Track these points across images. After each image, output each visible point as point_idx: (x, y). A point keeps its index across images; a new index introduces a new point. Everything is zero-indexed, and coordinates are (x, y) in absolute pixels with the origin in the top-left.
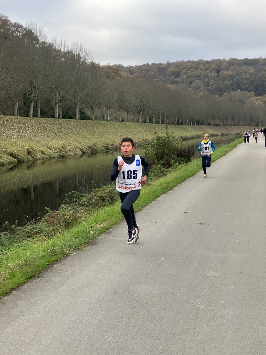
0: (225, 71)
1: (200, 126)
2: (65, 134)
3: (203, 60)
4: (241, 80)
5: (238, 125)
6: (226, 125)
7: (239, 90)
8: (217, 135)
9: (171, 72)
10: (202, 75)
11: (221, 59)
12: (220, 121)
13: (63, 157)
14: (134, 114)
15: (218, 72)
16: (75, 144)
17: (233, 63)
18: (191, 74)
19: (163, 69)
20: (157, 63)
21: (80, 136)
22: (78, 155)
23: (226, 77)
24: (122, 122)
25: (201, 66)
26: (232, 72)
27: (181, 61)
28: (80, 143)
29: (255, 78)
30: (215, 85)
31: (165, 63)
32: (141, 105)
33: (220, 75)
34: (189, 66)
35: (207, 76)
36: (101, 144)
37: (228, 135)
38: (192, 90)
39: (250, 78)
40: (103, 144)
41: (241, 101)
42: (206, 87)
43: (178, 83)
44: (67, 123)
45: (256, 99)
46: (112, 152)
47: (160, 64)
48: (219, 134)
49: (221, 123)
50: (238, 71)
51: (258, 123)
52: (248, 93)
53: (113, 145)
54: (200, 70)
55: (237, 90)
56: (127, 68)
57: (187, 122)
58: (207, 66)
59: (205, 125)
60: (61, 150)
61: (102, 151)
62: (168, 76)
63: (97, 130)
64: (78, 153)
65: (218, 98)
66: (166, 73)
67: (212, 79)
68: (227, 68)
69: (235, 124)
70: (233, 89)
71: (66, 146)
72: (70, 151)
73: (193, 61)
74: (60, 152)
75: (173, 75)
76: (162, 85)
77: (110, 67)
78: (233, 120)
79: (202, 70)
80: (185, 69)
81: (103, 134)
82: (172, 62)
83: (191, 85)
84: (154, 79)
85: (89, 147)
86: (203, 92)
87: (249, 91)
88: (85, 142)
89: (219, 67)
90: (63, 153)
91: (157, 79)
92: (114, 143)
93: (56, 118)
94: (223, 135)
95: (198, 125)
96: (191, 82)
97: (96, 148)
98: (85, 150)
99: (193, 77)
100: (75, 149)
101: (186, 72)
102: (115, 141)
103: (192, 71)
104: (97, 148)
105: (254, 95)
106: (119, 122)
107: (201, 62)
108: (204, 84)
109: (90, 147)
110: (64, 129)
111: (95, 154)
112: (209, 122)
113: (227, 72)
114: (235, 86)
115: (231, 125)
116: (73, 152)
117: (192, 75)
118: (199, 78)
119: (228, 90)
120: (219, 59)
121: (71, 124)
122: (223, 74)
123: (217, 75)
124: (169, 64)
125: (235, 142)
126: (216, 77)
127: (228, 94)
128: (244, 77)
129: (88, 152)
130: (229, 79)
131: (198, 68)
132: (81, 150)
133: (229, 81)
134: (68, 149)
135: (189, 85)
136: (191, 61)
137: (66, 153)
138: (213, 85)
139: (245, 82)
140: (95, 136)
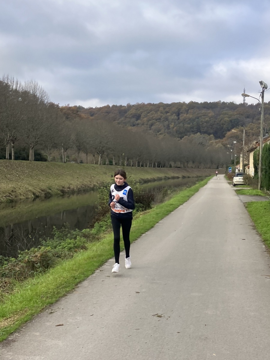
0: (185, 114)
1: (162, 168)
2: (16, 177)
3: (163, 103)
4: (201, 123)
5: (198, 167)
6: (187, 167)
7: (199, 133)
8: (178, 178)
9: (131, 114)
10: (162, 117)
11: (181, 103)
12: (181, 163)
13: (12, 201)
14: (94, 156)
15: (178, 115)
16: (27, 187)
17: (193, 105)
18: (151, 116)
19: (124, 111)
20: (118, 105)
21: (33, 179)
22: (30, 199)
23: (187, 120)
24: (80, 164)
25: (161, 109)
26: (192, 115)
27: (141, 104)
28: (33, 186)
29: (215, 122)
30: (175, 128)
31: (126, 106)
32: (100, 146)
33: (180, 118)
34: (150, 109)
35: (167, 119)
36: (57, 187)
37: (189, 177)
38: (152, 133)
39: (210, 122)
40: (58, 187)
41: (201, 144)
42: (166, 130)
43: (138, 125)
44: (19, 165)
45: (216, 142)
46: (68, 195)
47: (121, 106)
48: (180, 176)
49: (182, 166)
50: (198, 114)
51: (218, 166)
52: (208, 136)
53: (69, 188)
54: (160, 113)
55: (197, 133)
56: (87, 110)
57: (148, 164)
58: (167, 110)
59: (167, 167)
60: (10, 194)
61: (57, 194)
62: (130, 118)
63: (53, 172)
64: (30, 197)
65: (179, 140)
66: (127, 116)
67: (172, 122)
68: (187, 112)
69: (195, 166)
70: (193, 131)
71: (17, 190)
72: (21, 194)
73: (153, 104)
74: (9, 196)
75: (134, 117)
76: (123, 127)
77: (70, 108)
78: (193, 162)
79: (162, 113)
80: (146, 112)
81: (59, 177)
82: (133, 104)
83: (152, 128)
84: (114, 121)
85: (42, 191)
86: (164, 134)
87: (209, 134)
88: (39, 185)
89: (179, 110)
90: (13, 197)
91: (118, 121)
92: (70, 186)
93: (7, 159)
94: (184, 177)
95: (159, 167)
96: (152, 125)
97: (50, 191)
98: (39, 193)
99: (154, 119)
100: (26, 193)
101: (147, 114)
102: (71, 184)
103: (153, 114)
104: (52, 191)
105: (213, 138)
106: (77, 164)
107: (161, 105)
108: (164, 126)
109: (44, 190)
110: (16, 171)
111: (49, 198)
112: (171, 164)
113: (187, 115)
114: (195, 129)
115: (192, 167)
116: (24, 196)
117: (152, 118)
118: (160, 121)
119: (188, 133)
120: (179, 103)
121: (24, 166)
122: (183, 117)
123: (177, 118)
124: (129, 107)
125: (197, 185)
126: (176, 120)
127: (189, 136)
128: (204, 120)
129: (42, 195)
130: (189, 121)
131: (158, 110)
132: (34, 194)
133: (190, 124)
134: (19, 193)
135: (150, 127)
136: (151, 104)
137: (16, 197)
138: (173, 128)
139: (205, 125)
140: (49, 178)
